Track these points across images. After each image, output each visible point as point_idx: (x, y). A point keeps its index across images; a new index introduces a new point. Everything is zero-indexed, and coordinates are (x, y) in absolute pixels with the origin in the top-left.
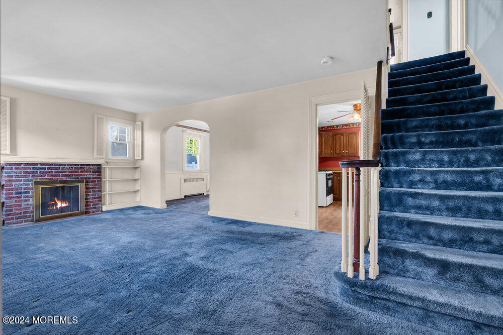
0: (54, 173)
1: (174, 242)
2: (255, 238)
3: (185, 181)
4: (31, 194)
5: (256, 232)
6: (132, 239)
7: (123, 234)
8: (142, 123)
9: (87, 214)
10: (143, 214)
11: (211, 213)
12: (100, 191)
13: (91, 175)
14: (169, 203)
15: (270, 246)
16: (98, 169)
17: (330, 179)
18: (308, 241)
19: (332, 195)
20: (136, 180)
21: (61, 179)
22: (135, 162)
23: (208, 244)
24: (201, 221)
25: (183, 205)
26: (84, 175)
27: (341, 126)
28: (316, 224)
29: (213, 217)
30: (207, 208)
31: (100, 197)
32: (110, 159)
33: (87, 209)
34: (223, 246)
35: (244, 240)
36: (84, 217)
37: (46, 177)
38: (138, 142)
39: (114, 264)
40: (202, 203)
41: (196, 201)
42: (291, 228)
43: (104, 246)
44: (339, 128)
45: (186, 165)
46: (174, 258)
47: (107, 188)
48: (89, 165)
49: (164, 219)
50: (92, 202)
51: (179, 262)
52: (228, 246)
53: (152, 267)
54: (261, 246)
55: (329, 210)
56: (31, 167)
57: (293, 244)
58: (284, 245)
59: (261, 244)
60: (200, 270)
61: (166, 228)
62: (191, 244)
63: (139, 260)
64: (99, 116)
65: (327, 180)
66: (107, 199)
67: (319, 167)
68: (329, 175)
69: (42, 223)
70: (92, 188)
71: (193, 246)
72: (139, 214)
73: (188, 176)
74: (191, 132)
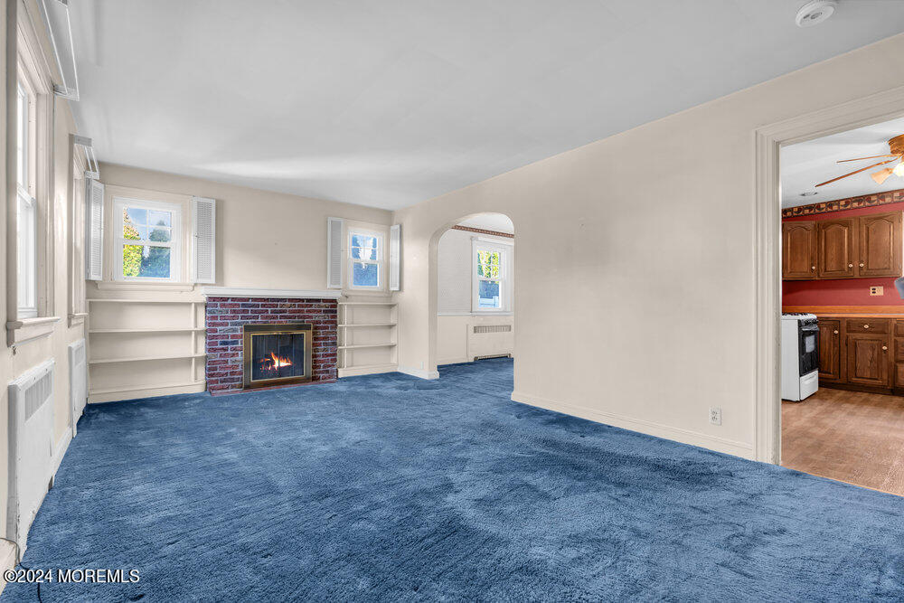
0: (270, 313)
1: (432, 452)
2: (607, 467)
3: (476, 330)
4: (240, 345)
5: (611, 450)
6: (364, 436)
7: (352, 425)
8: (401, 227)
9: (315, 382)
10: (396, 388)
11: (517, 396)
12: (335, 344)
13: (320, 317)
14: (444, 370)
15: (643, 493)
16: (332, 306)
17: (809, 333)
18: (752, 496)
19: (815, 373)
20: (391, 327)
21: (280, 322)
22: (390, 294)
23: (498, 468)
24: (494, 411)
25: (470, 375)
26: (311, 317)
27: (843, 203)
28: (776, 449)
29: (520, 405)
30: (510, 385)
31: (335, 355)
32: (352, 291)
33: (316, 372)
34: (529, 478)
35: (579, 468)
36: (309, 386)
37: (259, 320)
38: (395, 260)
39: (316, 485)
40: (503, 375)
41: (495, 369)
42: (701, 451)
43: (315, 444)
44: (835, 208)
45: (478, 299)
46: (424, 492)
47: (346, 338)
48: (318, 300)
49: (428, 400)
50: (323, 362)
51: (431, 503)
52: (540, 480)
53: (377, 506)
54: (620, 492)
55: (809, 413)
56: (240, 303)
57: (707, 497)
58: (683, 497)
59: (621, 485)
60: (469, 533)
61: (427, 420)
62: (464, 461)
63: (358, 486)
64: (334, 219)
65: (803, 336)
66: (345, 358)
67: (783, 305)
68: (807, 323)
69: (253, 392)
70: (324, 339)
71: (468, 467)
72: (390, 389)
73: (480, 322)
74: (488, 240)
